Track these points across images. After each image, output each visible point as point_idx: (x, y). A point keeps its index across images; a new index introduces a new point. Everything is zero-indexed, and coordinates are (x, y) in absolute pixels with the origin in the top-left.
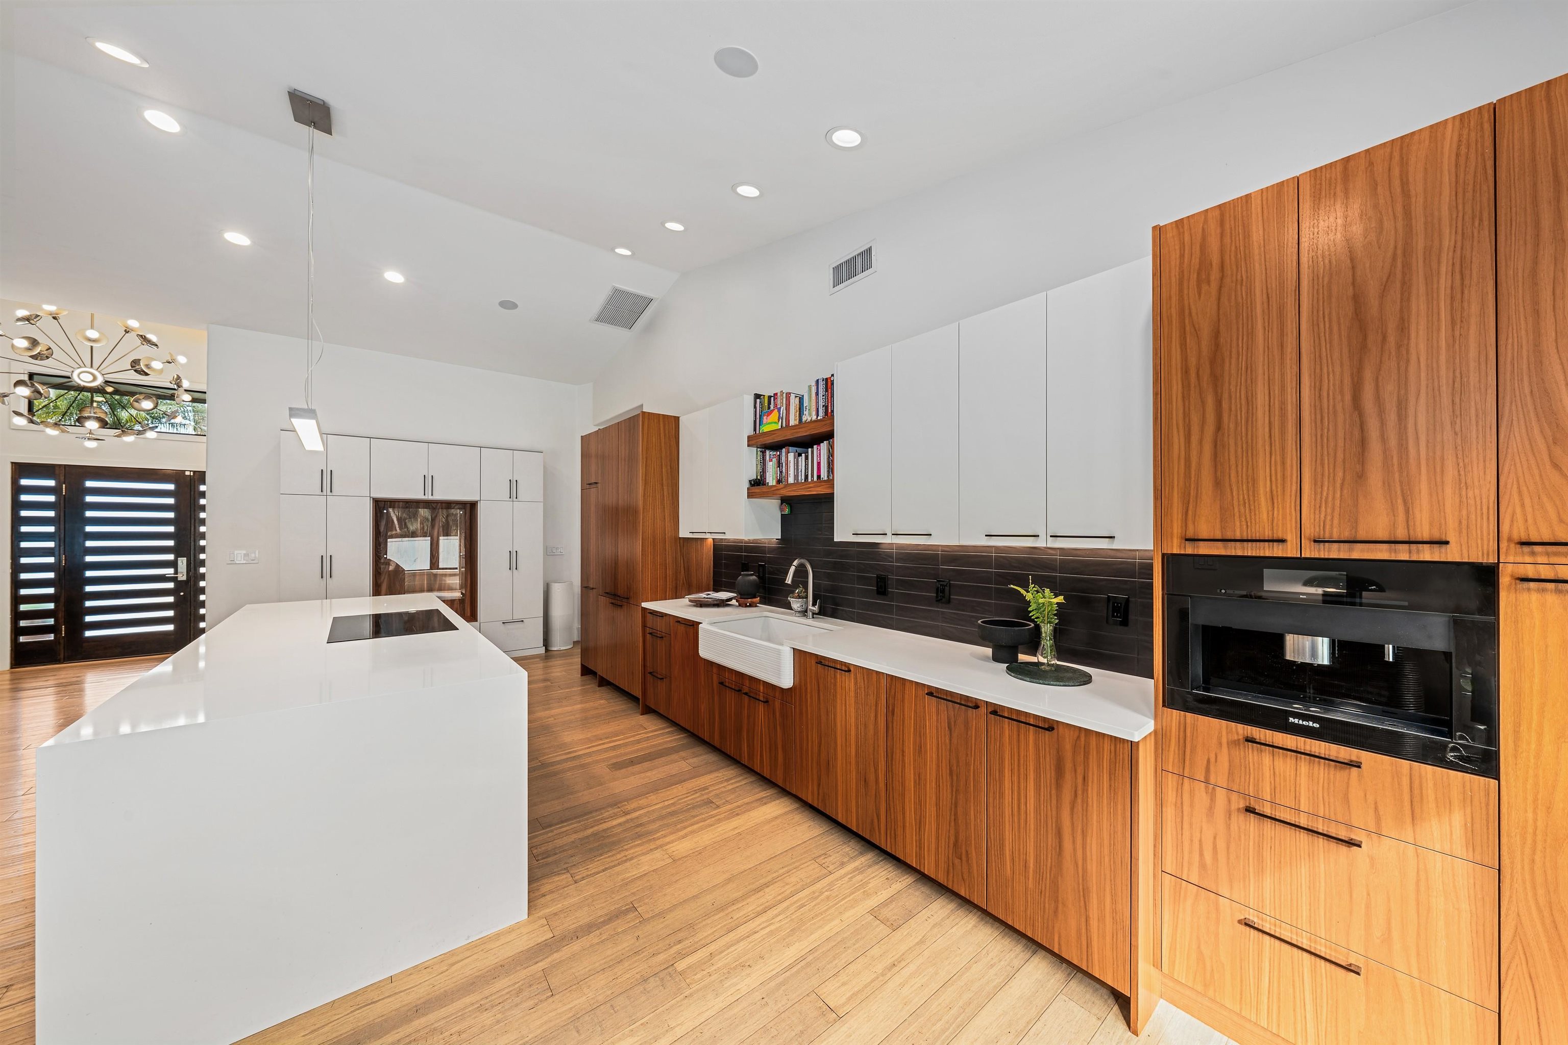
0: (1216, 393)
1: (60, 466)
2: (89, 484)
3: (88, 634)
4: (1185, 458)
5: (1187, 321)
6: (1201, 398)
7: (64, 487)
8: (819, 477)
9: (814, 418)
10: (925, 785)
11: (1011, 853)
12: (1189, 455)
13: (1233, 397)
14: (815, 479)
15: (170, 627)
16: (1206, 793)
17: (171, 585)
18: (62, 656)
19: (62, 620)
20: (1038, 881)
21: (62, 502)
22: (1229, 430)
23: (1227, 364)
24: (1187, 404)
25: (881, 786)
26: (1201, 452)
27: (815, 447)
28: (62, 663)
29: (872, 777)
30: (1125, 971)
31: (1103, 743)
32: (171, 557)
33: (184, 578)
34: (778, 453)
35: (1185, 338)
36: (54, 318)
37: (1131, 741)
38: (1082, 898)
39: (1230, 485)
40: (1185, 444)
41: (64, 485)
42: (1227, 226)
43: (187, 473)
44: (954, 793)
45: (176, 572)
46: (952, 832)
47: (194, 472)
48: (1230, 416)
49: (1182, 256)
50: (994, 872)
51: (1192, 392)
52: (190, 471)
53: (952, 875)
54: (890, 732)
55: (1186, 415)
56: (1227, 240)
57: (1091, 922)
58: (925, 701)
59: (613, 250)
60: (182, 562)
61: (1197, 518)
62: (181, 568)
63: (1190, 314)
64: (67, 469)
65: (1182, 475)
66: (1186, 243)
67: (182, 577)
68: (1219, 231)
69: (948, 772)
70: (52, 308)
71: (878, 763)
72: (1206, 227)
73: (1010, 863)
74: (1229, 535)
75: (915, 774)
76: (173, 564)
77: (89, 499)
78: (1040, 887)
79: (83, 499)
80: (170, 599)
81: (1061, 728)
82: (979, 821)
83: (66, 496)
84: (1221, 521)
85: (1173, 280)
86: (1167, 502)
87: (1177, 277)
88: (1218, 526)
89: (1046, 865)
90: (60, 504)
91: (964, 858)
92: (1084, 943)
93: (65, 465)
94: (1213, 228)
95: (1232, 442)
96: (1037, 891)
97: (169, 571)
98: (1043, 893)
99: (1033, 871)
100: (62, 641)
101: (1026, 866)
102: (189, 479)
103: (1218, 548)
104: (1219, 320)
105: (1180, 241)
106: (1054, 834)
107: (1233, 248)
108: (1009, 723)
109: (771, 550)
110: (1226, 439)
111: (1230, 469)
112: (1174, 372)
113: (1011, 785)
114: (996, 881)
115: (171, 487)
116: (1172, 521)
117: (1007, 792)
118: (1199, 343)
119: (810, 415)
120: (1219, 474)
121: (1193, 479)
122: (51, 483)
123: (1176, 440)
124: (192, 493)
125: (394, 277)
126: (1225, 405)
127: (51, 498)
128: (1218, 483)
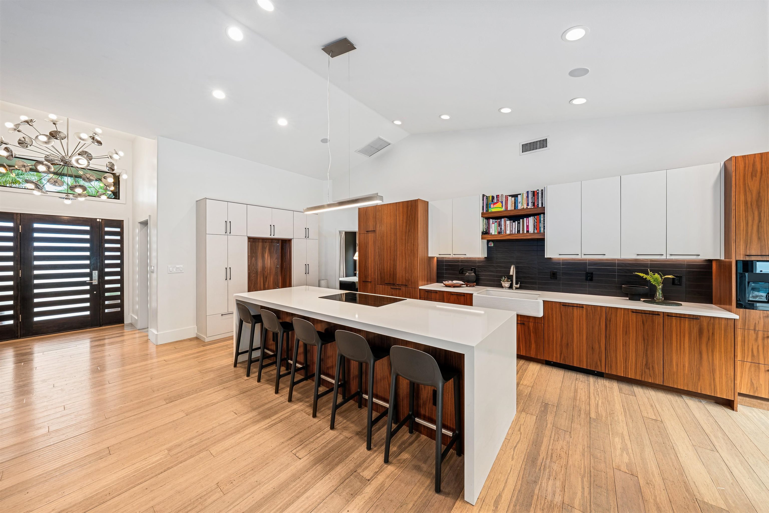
0: (759, 211)
1: (17, 214)
2: (36, 225)
3: (36, 319)
4: (746, 230)
5: (747, 188)
6: (752, 212)
7: (20, 227)
8: (528, 231)
9: (525, 207)
10: (629, 346)
11: (676, 363)
12: (748, 229)
13: (766, 212)
14: (525, 232)
15: (88, 313)
16: (755, 333)
17: (88, 287)
18: (19, 334)
19: (19, 312)
20: (690, 370)
21: (19, 237)
22: (764, 222)
23: (763, 202)
24: (747, 214)
25: (602, 349)
26: (752, 229)
27: (525, 219)
28: (20, 338)
29: (597, 346)
30: (731, 392)
31: (722, 321)
32: (88, 270)
33: (97, 283)
34: (499, 221)
35: (746, 193)
36: (54, 124)
37: (734, 319)
38: (712, 372)
39: (764, 239)
40: (746, 226)
41: (20, 226)
42: (764, 160)
43: (98, 220)
44: (645, 346)
45: (91, 279)
46: (645, 360)
47: (102, 219)
48: (764, 218)
49: (745, 167)
50: (667, 371)
51: (749, 210)
52: (100, 219)
53: (644, 376)
54: (608, 328)
55: (746, 217)
56: (764, 164)
57: (716, 380)
58: (629, 315)
59: (393, 122)
60: (95, 274)
61: (751, 249)
62: (95, 277)
63: (748, 186)
64: (22, 216)
65: (744, 235)
66: (746, 163)
67: (95, 282)
68: (760, 161)
69: (642, 339)
70: (53, 117)
71: (601, 340)
72: (755, 159)
73: (676, 366)
74: (764, 254)
75: (623, 342)
76: (90, 275)
77: (36, 235)
78: (691, 372)
79: (32, 235)
80: (88, 296)
81: (702, 318)
82: (659, 354)
83: (21, 233)
84: (761, 250)
85: (741, 174)
86: (738, 244)
87: (743, 173)
88: (759, 251)
89: (694, 365)
90: (17, 238)
91: (651, 369)
92: (713, 387)
93: (20, 213)
94: (758, 160)
95: (765, 226)
96: (690, 374)
97: (87, 279)
98: (693, 374)
99: (688, 367)
100: (19, 325)
101: (684, 366)
102: (99, 223)
103: (759, 258)
104: (760, 189)
105: (744, 162)
106: (698, 353)
107: (766, 167)
108: (675, 319)
109: (479, 262)
110: (763, 225)
111: (764, 234)
112: (741, 203)
113: (676, 340)
114: (668, 374)
115: (88, 228)
116: (740, 250)
117: (674, 342)
118: (752, 195)
119: (522, 205)
120: (760, 235)
121: (749, 237)
122: (11, 224)
123: (742, 224)
124: (101, 232)
125: (282, 122)
126: (762, 215)
127: (11, 234)
128: (759, 238)
